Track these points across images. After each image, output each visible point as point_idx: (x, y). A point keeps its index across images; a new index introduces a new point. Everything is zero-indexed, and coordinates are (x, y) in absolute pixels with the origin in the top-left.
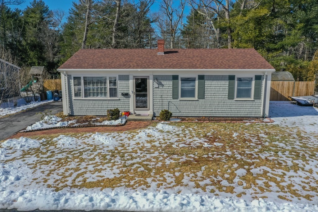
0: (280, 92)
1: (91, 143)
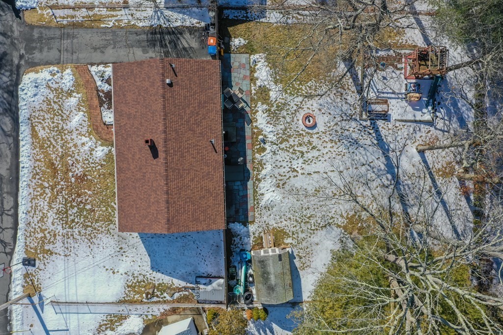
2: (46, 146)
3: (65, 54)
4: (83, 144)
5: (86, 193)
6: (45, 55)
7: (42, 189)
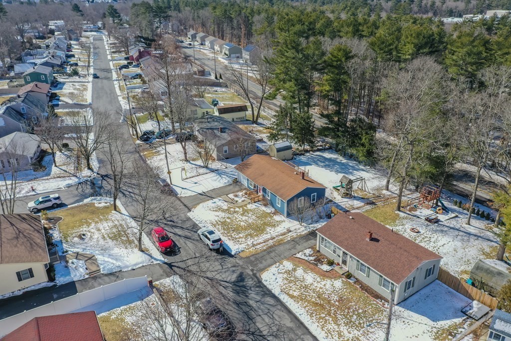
0: (469, 291)
1: (305, 277)
2: (304, 297)
3: (276, 258)
4: (325, 285)
5: (351, 305)
6: (265, 263)
7: (323, 319)
